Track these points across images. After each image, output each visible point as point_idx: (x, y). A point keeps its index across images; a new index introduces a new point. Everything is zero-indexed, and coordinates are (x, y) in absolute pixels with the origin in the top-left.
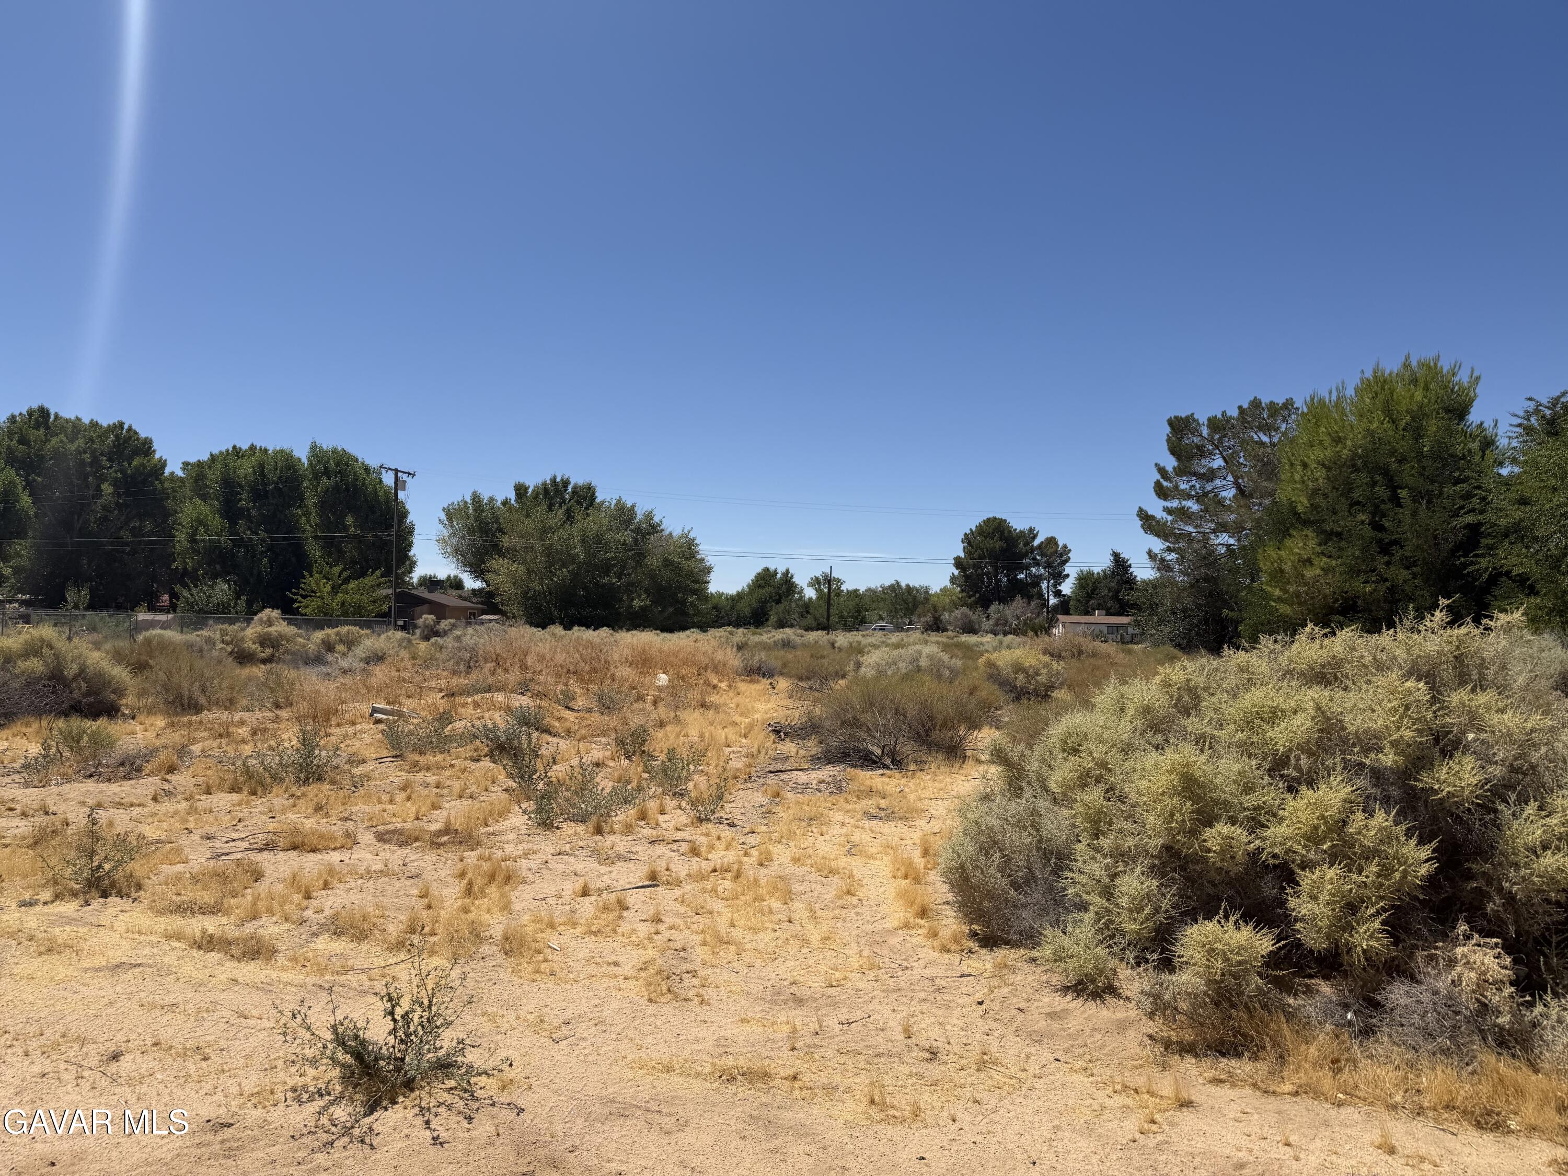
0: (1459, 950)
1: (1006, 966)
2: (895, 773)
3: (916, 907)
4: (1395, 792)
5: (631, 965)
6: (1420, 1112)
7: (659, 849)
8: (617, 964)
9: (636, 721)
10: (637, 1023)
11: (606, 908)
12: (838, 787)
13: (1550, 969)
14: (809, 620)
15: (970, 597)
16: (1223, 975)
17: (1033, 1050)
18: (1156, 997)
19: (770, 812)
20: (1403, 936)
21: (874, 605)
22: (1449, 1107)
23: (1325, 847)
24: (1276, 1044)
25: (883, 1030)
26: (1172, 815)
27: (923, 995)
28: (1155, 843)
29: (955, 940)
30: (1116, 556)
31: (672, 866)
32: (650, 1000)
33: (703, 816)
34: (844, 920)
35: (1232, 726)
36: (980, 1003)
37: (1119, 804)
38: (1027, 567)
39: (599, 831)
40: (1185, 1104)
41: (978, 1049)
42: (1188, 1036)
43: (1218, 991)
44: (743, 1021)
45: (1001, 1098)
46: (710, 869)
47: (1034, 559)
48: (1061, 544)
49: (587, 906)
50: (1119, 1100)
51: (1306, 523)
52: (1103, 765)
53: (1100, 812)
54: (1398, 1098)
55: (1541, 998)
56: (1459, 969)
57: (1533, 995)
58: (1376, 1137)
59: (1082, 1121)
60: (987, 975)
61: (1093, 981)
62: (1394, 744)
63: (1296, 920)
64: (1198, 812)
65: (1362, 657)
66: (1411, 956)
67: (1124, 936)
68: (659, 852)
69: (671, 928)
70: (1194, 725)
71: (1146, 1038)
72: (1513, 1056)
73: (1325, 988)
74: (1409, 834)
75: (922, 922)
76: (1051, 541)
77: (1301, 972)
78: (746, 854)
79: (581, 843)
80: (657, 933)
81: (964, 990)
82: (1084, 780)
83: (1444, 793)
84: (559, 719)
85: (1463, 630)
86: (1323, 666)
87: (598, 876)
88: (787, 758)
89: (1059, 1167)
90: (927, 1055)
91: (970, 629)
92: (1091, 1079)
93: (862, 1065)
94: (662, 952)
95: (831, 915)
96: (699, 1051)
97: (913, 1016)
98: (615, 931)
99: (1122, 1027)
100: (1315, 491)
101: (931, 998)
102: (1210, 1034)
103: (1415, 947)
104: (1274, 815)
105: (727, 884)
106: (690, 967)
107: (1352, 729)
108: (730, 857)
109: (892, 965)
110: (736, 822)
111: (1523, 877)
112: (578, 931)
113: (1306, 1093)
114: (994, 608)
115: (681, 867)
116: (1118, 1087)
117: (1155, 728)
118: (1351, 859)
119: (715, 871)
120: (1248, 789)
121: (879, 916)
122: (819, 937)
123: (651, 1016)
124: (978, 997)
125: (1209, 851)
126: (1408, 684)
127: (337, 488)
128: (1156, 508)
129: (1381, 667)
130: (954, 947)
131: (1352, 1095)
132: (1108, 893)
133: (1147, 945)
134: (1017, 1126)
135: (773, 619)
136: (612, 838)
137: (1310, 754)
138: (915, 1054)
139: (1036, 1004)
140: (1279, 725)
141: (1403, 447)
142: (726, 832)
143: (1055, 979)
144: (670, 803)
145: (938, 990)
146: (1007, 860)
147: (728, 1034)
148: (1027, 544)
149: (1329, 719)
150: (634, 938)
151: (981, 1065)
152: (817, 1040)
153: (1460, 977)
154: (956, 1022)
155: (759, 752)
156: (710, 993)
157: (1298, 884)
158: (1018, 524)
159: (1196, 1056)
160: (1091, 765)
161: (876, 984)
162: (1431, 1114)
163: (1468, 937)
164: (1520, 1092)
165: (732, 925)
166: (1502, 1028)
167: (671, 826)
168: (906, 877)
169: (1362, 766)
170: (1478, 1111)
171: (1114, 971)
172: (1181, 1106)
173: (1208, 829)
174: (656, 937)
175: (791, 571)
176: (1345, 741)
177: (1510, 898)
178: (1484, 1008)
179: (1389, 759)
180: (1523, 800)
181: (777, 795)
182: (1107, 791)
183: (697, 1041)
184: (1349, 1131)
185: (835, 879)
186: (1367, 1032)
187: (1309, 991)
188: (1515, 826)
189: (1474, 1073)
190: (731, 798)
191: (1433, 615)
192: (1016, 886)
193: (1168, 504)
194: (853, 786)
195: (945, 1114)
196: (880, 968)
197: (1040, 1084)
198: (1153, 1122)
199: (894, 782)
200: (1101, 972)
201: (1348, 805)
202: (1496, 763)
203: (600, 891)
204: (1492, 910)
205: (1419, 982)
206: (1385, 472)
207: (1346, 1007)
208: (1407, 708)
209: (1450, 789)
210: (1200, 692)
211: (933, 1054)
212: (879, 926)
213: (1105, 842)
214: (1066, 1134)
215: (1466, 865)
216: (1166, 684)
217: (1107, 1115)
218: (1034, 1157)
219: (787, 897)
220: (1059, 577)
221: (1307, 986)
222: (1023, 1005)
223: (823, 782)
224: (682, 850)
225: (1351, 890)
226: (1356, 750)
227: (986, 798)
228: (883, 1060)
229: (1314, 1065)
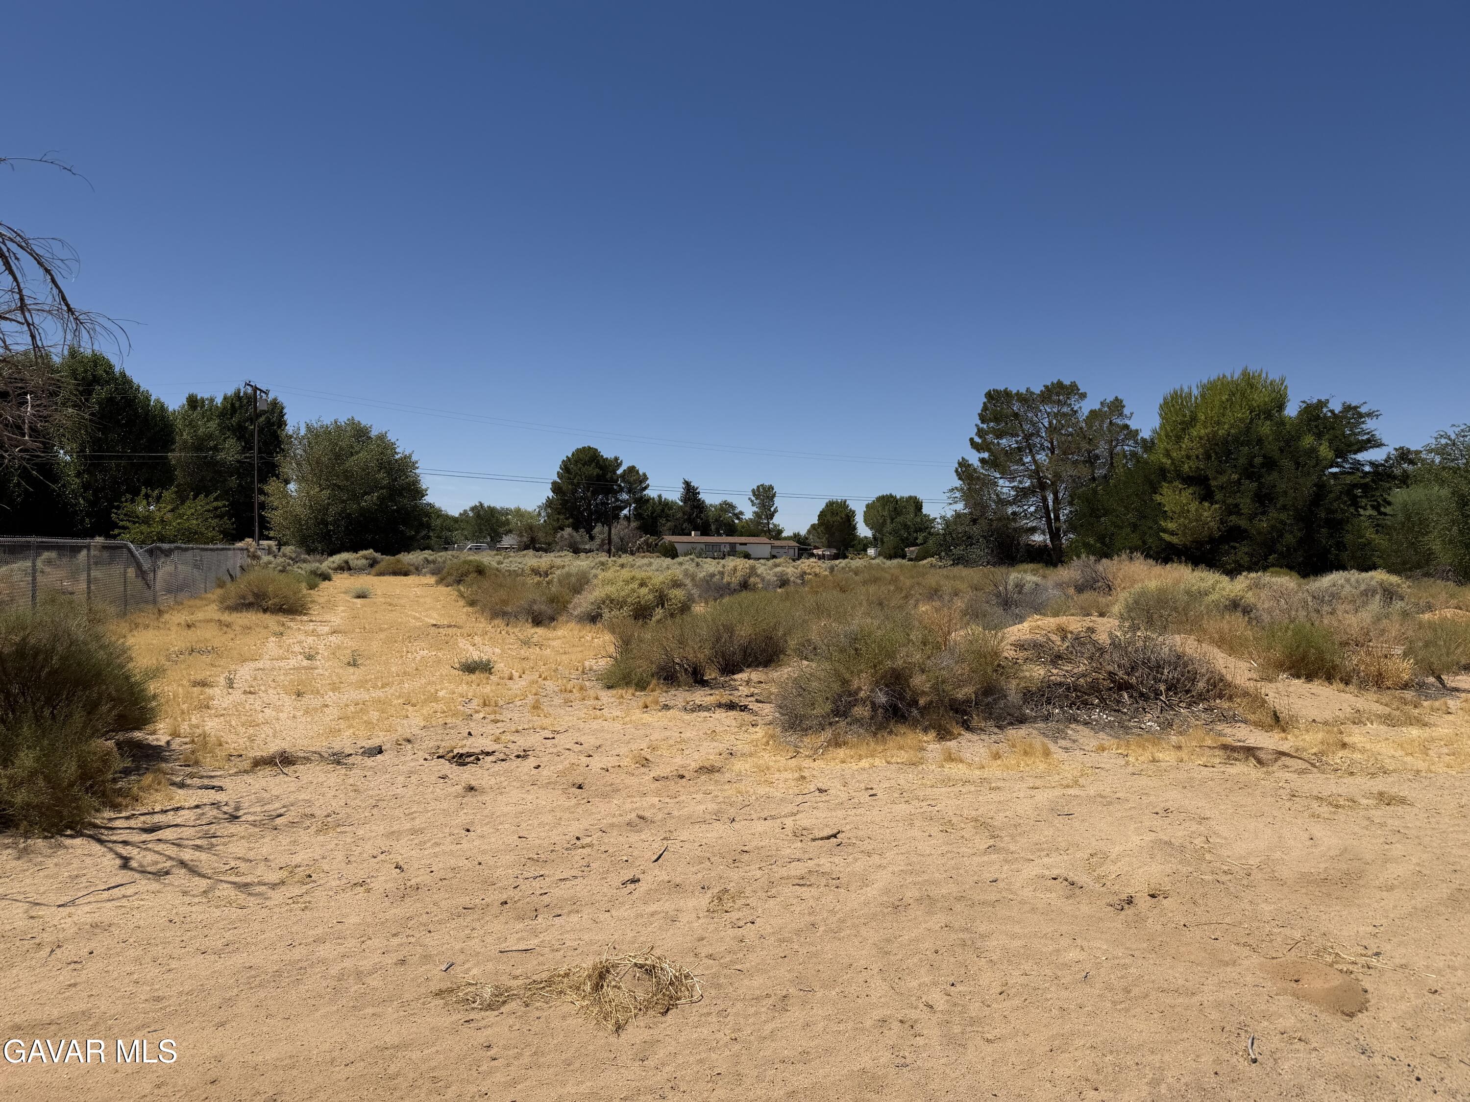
21: (459, 524)
30: (687, 484)
47: (620, 486)
48: (641, 473)
76: (632, 470)
91: (577, 550)
114: (597, 529)
127: (110, 400)
148: (614, 471)
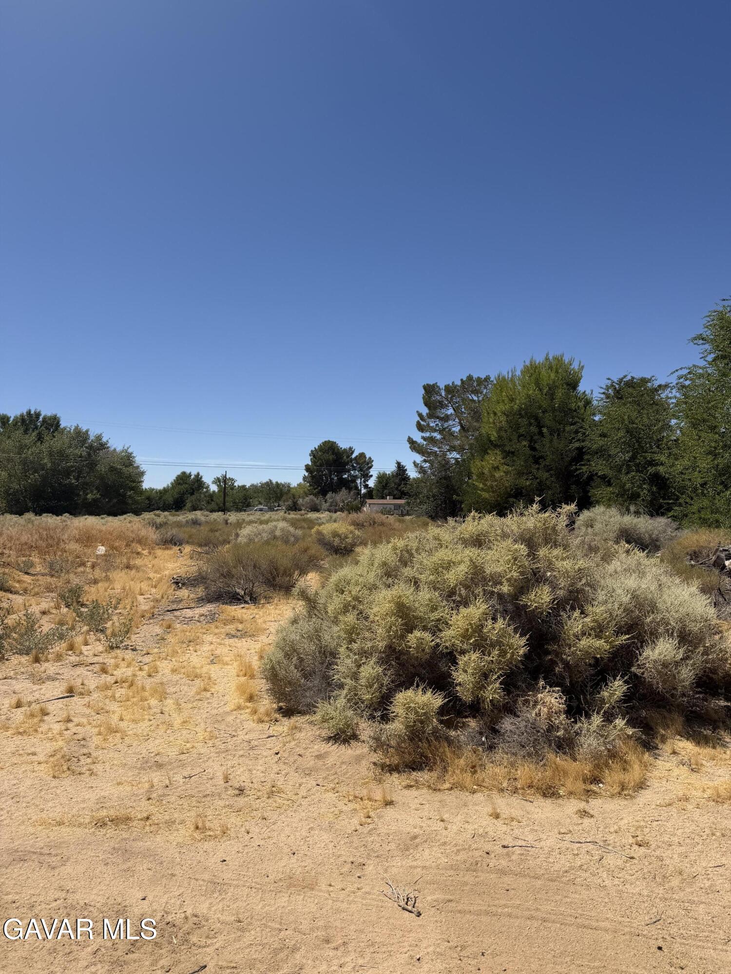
0: (539, 696)
1: (296, 728)
2: (252, 606)
3: (246, 695)
4: (510, 607)
5: (44, 753)
6: (515, 791)
7: (80, 670)
8: (34, 754)
9: (75, 580)
10: (43, 793)
11: (32, 715)
12: (212, 618)
13: (586, 702)
14: (213, 505)
15: (315, 489)
16: (415, 722)
17: (304, 780)
18: (377, 739)
19: (163, 639)
20: (513, 689)
21: (255, 495)
22: (530, 786)
23: (471, 641)
24: (442, 760)
25: (211, 779)
26: (391, 627)
27: (241, 753)
28: (382, 645)
29: (268, 714)
30: (399, 464)
31: (86, 682)
32: (54, 777)
33: (114, 645)
34: (199, 709)
35: (428, 572)
36: (277, 754)
37: (364, 622)
38: (349, 471)
39: (37, 660)
40: (389, 803)
41: (269, 785)
42: (396, 760)
43: (412, 732)
44: (119, 784)
45: (280, 814)
46: (113, 682)
47: (353, 466)
48: (367, 457)
49: (19, 715)
50: (351, 806)
51: (496, 446)
52: (356, 598)
53: (354, 627)
54: (505, 785)
55: (580, 719)
56: (539, 707)
57: (575, 718)
58: (489, 810)
59: (327, 822)
60: (283, 735)
61: (344, 732)
62: (509, 580)
63: (456, 685)
64: (405, 624)
65: (496, 530)
66: (515, 702)
67: (362, 703)
68: (79, 673)
69: (77, 725)
70: (407, 571)
71: (372, 764)
72: (564, 753)
73: (473, 723)
74: (516, 631)
75: (249, 704)
76: (362, 455)
77: (460, 714)
78: (141, 669)
79: (22, 670)
80: (67, 729)
81: (268, 746)
82: (345, 609)
83: (533, 607)
84: (19, 582)
85: (547, 514)
86: (479, 535)
87: (31, 693)
88: (182, 600)
89: (309, 854)
90: (237, 792)
91: (315, 509)
92: (337, 794)
93: (194, 804)
94: (68, 742)
95: (190, 706)
96: (84, 808)
97: (233, 767)
98: (36, 731)
99: (358, 759)
100: (501, 429)
101: (247, 754)
102: (408, 758)
103: (518, 696)
104: (447, 624)
105: (123, 691)
106: (85, 751)
107: (488, 572)
108: (129, 672)
109: (225, 735)
110: (138, 648)
111: (572, 652)
112: (9, 733)
113: (456, 788)
114: (329, 495)
115: (92, 682)
116: (351, 798)
117: (388, 575)
118: (485, 647)
119: (116, 682)
120: (434, 609)
121: (223, 703)
122: (180, 722)
123: (54, 787)
124: (276, 750)
125: (410, 647)
126: (516, 546)
128: (418, 437)
129: (505, 536)
130: (266, 719)
131: (480, 786)
132: (355, 676)
133: (376, 706)
134: (287, 831)
135: (189, 505)
136: (46, 664)
137: (467, 587)
138: (229, 792)
139: (310, 750)
140: (451, 571)
141: (545, 404)
142: (129, 655)
143: (325, 733)
144: (92, 637)
145: (252, 748)
146: (301, 660)
147: (106, 794)
148: (348, 457)
149: (477, 567)
150: (50, 735)
151: (271, 794)
152: (166, 791)
153: (540, 710)
154: (260, 768)
155: (162, 597)
156: (98, 768)
157: (457, 664)
158: (343, 445)
159: (399, 772)
160: (350, 599)
161: (212, 749)
162: (520, 791)
163: (544, 688)
164: (566, 773)
165: (122, 720)
166: (558, 737)
167: (91, 653)
168: (245, 675)
169: (492, 593)
170: (544, 787)
171: (357, 724)
172: (386, 805)
173: (410, 635)
174: (65, 732)
175: (201, 474)
176: (484, 579)
177: (567, 665)
178: (551, 728)
179: (505, 589)
180: (573, 609)
181: (169, 627)
182: (358, 615)
183: (84, 801)
184: (477, 808)
185: (198, 681)
186: (491, 748)
187: (464, 726)
188: (569, 623)
189: (544, 765)
190: (137, 631)
191: (532, 506)
192: (305, 676)
193: (424, 435)
194: (223, 617)
195: (243, 829)
196: (217, 738)
197: (305, 802)
198: (369, 817)
199: (249, 612)
200: (349, 726)
201: (485, 616)
202: (560, 589)
203: (30, 704)
204: (558, 671)
205: (518, 717)
206: (536, 418)
207: (481, 734)
208: (515, 559)
209: (536, 605)
210: (413, 552)
211: (241, 791)
212: (221, 710)
213: (355, 646)
214: (316, 832)
215: (546, 647)
216: (395, 548)
217: (343, 816)
218: (294, 850)
219: (163, 696)
220: (367, 476)
221: (463, 723)
222: (302, 752)
223: (203, 615)
224: (95, 670)
225: (484, 666)
226: (490, 584)
227: (295, 621)
228: (208, 799)
229: (462, 770)
